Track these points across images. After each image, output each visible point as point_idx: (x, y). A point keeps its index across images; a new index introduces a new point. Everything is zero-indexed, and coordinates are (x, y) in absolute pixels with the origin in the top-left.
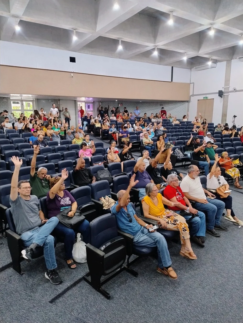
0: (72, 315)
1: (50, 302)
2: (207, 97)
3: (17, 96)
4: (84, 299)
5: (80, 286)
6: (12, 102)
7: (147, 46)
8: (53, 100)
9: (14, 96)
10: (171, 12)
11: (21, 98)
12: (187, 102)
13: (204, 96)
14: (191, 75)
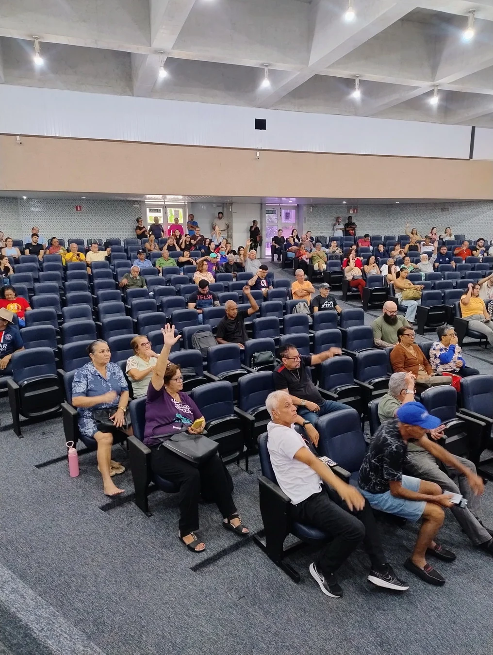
0: (227, 597)
1: (192, 569)
3: (157, 199)
4: (251, 574)
5: (246, 552)
6: (148, 209)
7: (416, 88)
8: (220, 205)
9: (152, 199)
10: (470, 12)
11: (164, 202)
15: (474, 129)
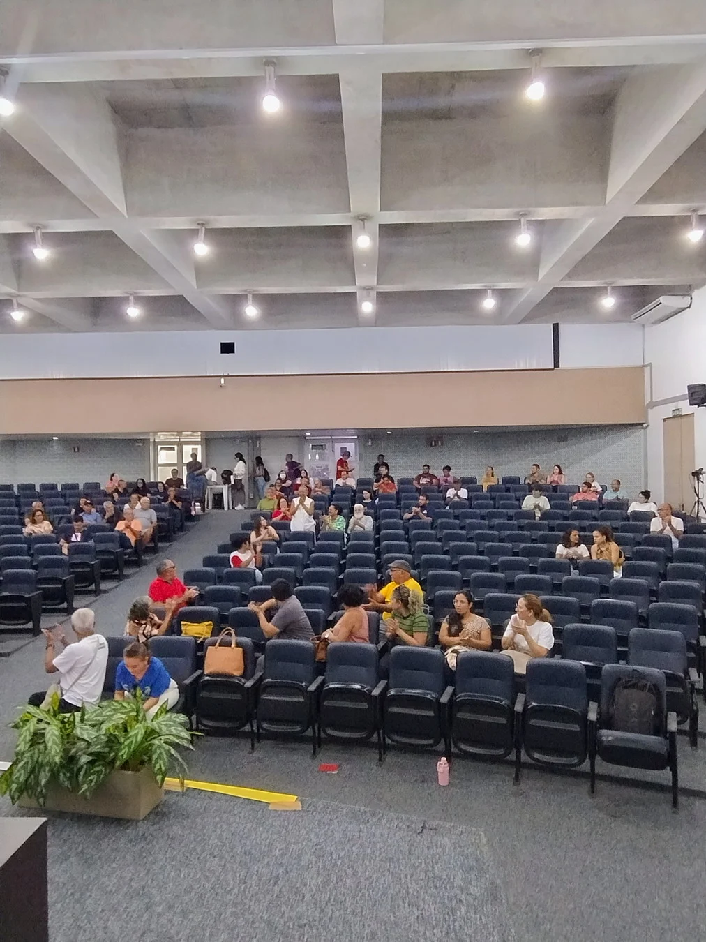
2: (678, 409)
6: (159, 448)
11: (180, 439)
12: (640, 427)
13: (672, 406)
14: (644, 340)
15: (556, 327)
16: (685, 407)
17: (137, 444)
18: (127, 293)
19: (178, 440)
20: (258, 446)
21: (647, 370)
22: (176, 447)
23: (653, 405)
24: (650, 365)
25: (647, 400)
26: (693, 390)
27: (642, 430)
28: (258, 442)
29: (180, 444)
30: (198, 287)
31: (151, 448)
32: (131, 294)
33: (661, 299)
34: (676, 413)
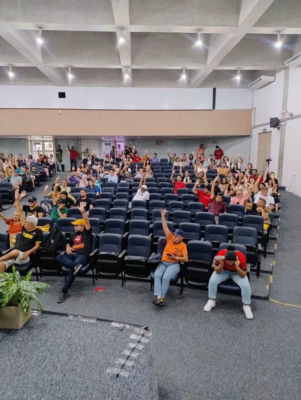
2: (265, 129)
3: (38, 137)
6: (33, 143)
12: (249, 137)
13: (263, 128)
14: (253, 97)
15: (214, 90)
16: (269, 128)
17: (22, 141)
18: (8, 64)
19: (42, 139)
20: (80, 143)
21: (253, 111)
22: (41, 143)
23: (255, 127)
24: (255, 109)
25: (253, 125)
26: (272, 121)
27: (249, 138)
28: (80, 142)
29: (43, 141)
30: (43, 63)
31: (29, 143)
32: (10, 65)
33: (262, 77)
34: (264, 131)
